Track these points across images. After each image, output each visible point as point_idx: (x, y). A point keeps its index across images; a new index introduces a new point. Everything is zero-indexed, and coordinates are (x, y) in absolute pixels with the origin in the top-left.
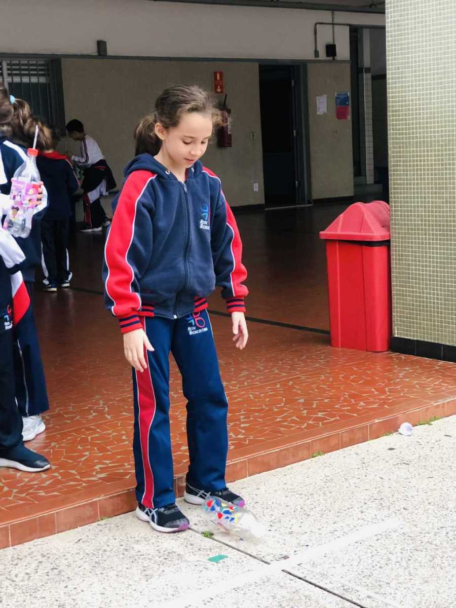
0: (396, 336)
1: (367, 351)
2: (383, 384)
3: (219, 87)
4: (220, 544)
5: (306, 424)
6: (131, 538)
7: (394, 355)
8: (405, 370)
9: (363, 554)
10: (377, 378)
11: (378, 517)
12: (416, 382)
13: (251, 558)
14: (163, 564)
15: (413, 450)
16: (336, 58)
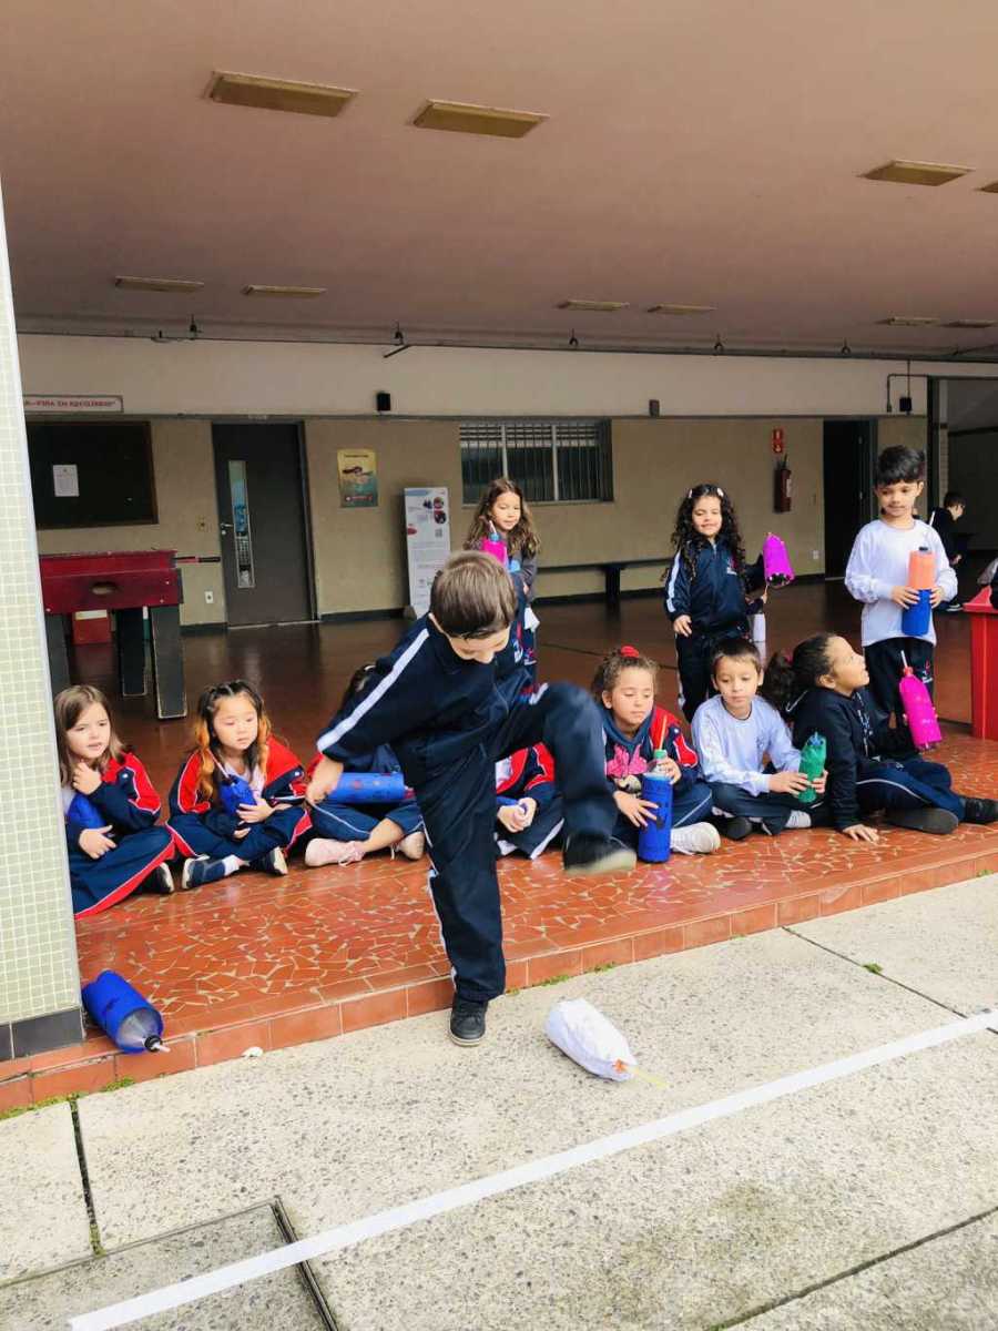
3: (778, 446)
13: (939, 1006)
14: (826, 1004)
16: (911, 412)
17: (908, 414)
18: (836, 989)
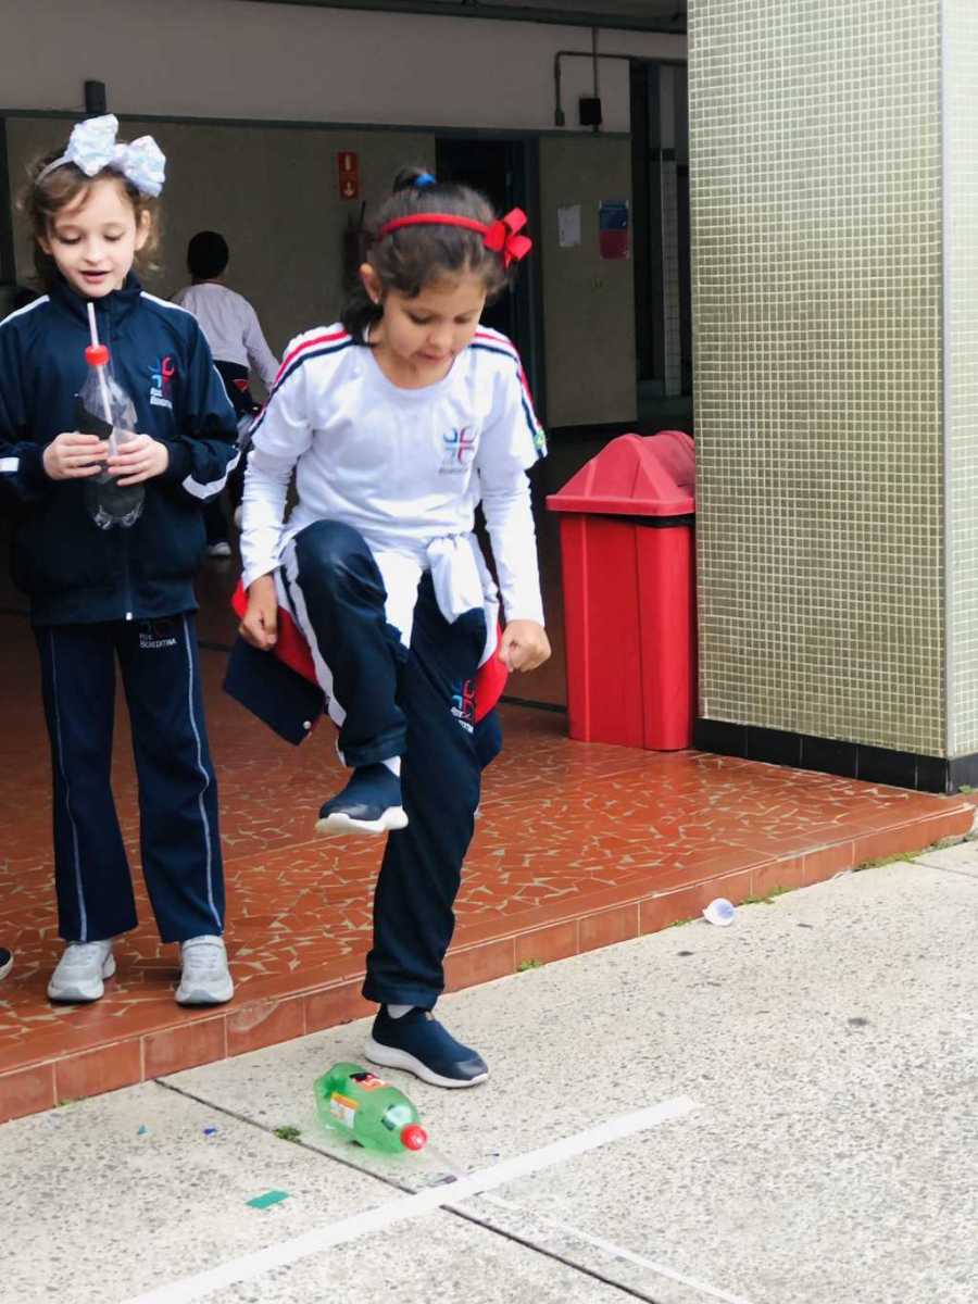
0: (706, 717)
1: (645, 748)
2: (674, 819)
3: (349, 185)
4: (312, 1154)
5: (505, 902)
6: (123, 1141)
7: (701, 757)
8: (723, 789)
9: (613, 1170)
10: (661, 805)
11: (650, 1094)
12: (744, 813)
13: (377, 1181)
14: (187, 1197)
15: (731, 955)
16: (601, 127)
17: (596, 130)
18: (214, 1171)
